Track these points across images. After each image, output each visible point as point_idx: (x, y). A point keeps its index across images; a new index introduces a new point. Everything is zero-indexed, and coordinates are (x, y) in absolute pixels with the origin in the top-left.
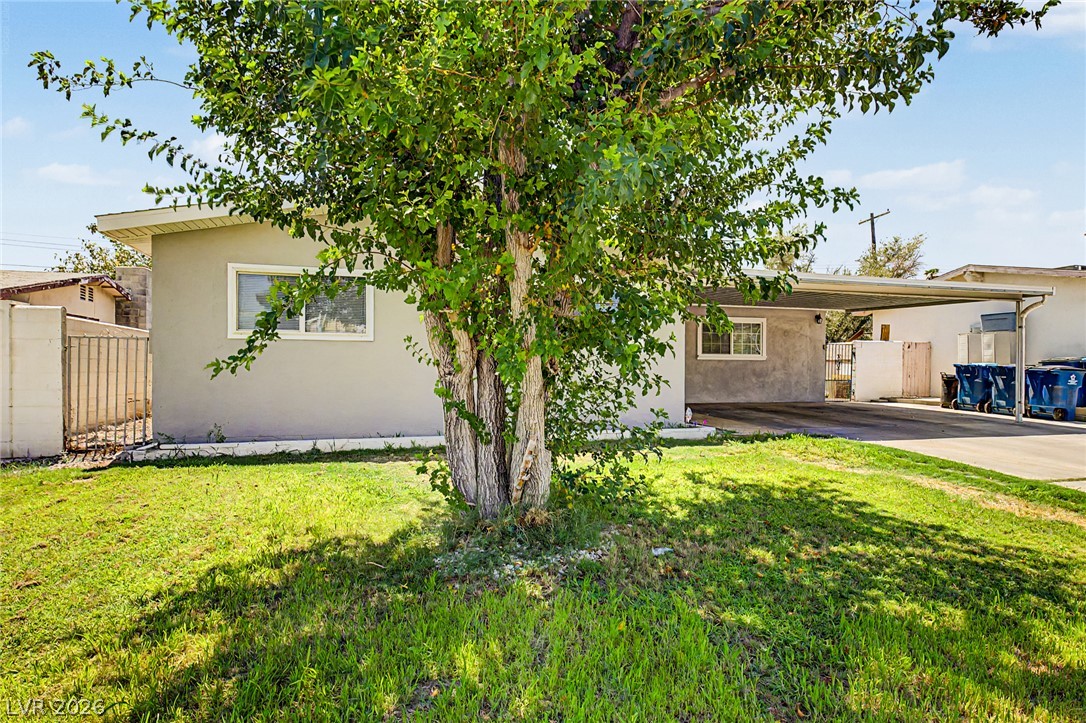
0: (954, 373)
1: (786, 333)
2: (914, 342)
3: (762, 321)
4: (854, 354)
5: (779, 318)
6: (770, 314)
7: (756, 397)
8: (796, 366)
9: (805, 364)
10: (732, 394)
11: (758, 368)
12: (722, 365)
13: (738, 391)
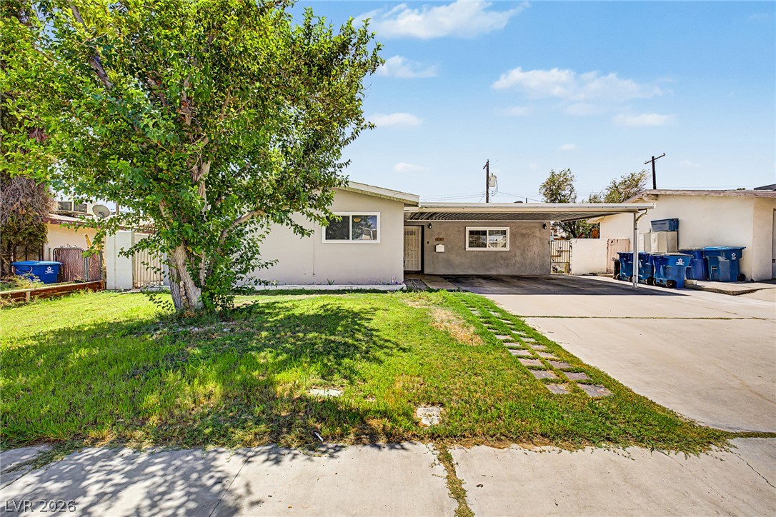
0: (618, 258)
1: (523, 235)
2: (616, 239)
3: (508, 229)
4: (571, 246)
5: (518, 227)
6: (512, 225)
7: (502, 272)
8: (530, 255)
9: (537, 252)
10: (488, 270)
11: (504, 254)
12: (481, 254)
13: (491, 268)
